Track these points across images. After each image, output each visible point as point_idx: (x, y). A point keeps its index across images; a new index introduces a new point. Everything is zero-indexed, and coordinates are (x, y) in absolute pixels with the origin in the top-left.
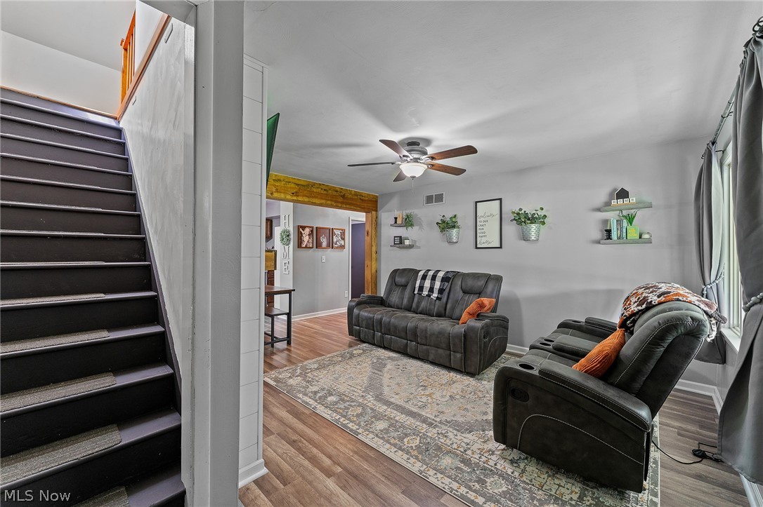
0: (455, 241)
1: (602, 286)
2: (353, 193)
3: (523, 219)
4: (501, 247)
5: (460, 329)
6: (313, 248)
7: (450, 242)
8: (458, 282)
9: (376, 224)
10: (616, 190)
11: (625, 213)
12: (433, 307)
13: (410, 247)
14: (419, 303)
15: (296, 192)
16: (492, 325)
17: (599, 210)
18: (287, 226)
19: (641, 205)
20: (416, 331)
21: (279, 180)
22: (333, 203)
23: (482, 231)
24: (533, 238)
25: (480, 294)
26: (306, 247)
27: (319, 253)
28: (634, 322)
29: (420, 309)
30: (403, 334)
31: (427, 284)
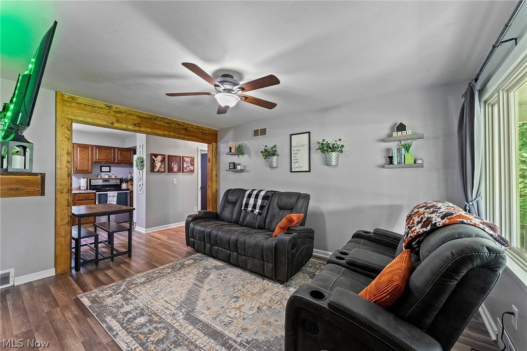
0: (275, 166)
1: (386, 202)
2: (195, 127)
3: (326, 148)
4: (309, 171)
5: (271, 242)
6: (164, 172)
7: (271, 167)
8: (275, 200)
9: (216, 153)
10: (396, 124)
11: (403, 143)
12: (255, 221)
13: (242, 171)
14: (245, 217)
15: (138, 124)
16: (299, 237)
17: (383, 141)
18: (141, 154)
19: (415, 137)
20: (237, 243)
21: (121, 112)
22: (176, 134)
23: (296, 158)
24: (334, 163)
25: (292, 209)
26: (158, 171)
27: (171, 176)
28: (419, 243)
29: (245, 223)
30: (227, 246)
31: (252, 201)
